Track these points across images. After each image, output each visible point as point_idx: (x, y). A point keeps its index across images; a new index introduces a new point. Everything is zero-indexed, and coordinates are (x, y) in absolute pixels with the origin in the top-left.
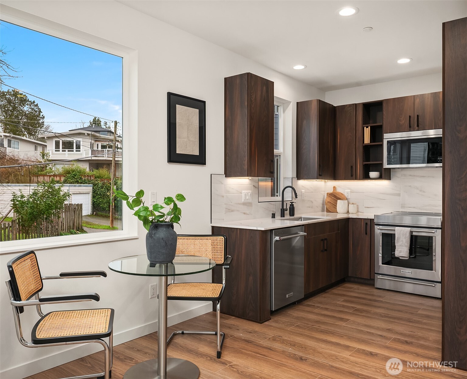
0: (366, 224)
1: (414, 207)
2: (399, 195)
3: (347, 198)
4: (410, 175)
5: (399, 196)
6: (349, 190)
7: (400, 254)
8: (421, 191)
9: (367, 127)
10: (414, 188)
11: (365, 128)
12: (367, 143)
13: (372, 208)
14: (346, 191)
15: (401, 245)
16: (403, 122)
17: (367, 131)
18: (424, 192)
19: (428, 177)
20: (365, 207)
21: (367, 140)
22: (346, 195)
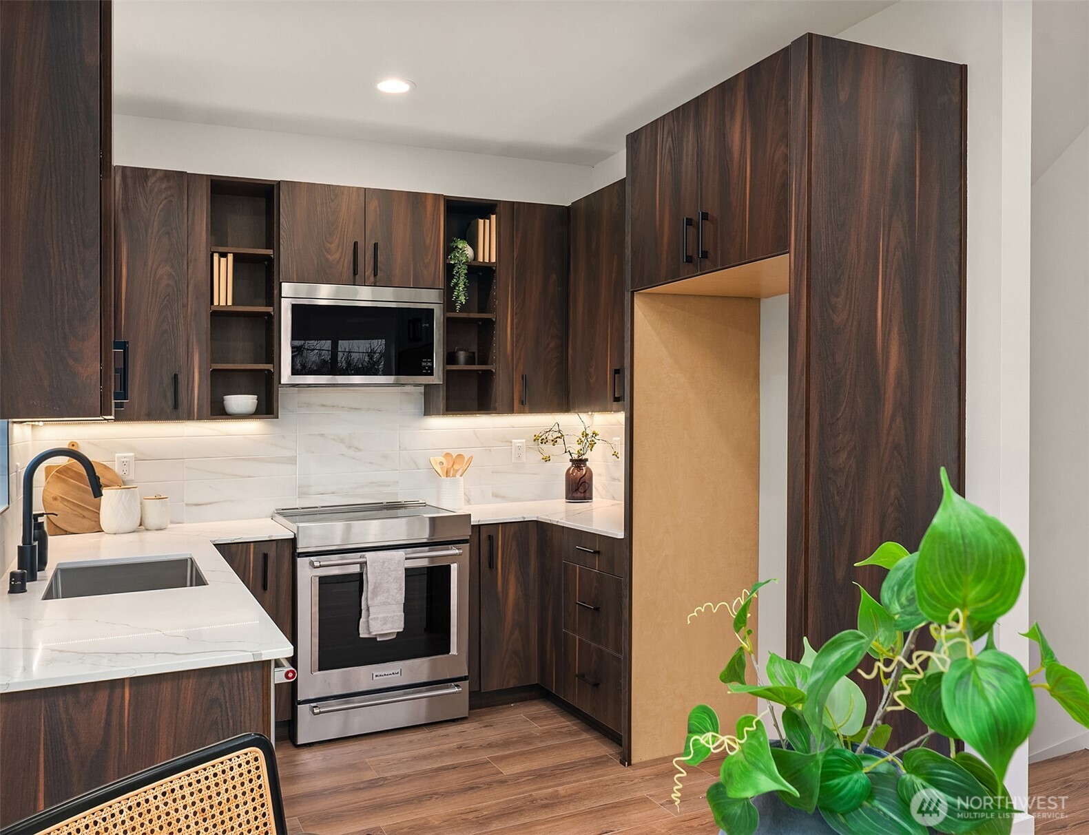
0: (265, 556)
1: (333, 493)
2: (292, 461)
3: (124, 479)
4: (323, 405)
5: (293, 464)
6: (133, 454)
7: (384, 627)
8: (350, 447)
9: (224, 255)
10: (334, 439)
11: (216, 257)
12: (223, 303)
13: (204, 506)
14: (119, 458)
15: (384, 603)
16: (337, 256)
17: (224, 269)
18: (359, 450)
19: (368, 409)
20: (187, 505)
21: (224, 296)
22: (117, 468)
